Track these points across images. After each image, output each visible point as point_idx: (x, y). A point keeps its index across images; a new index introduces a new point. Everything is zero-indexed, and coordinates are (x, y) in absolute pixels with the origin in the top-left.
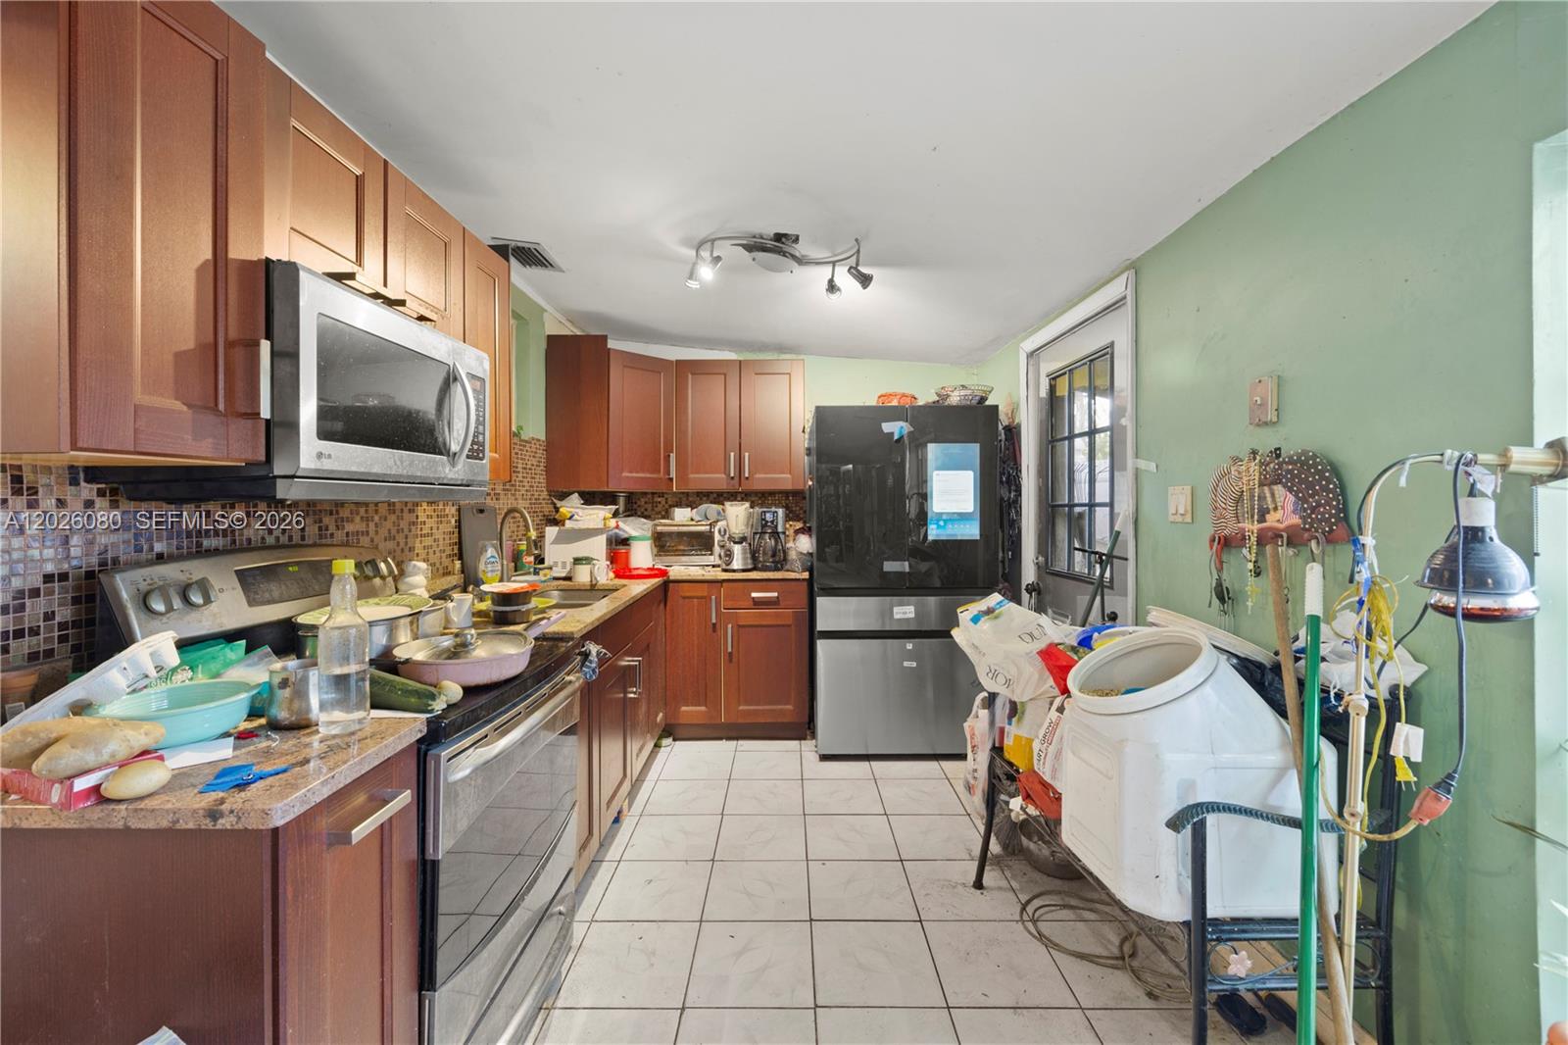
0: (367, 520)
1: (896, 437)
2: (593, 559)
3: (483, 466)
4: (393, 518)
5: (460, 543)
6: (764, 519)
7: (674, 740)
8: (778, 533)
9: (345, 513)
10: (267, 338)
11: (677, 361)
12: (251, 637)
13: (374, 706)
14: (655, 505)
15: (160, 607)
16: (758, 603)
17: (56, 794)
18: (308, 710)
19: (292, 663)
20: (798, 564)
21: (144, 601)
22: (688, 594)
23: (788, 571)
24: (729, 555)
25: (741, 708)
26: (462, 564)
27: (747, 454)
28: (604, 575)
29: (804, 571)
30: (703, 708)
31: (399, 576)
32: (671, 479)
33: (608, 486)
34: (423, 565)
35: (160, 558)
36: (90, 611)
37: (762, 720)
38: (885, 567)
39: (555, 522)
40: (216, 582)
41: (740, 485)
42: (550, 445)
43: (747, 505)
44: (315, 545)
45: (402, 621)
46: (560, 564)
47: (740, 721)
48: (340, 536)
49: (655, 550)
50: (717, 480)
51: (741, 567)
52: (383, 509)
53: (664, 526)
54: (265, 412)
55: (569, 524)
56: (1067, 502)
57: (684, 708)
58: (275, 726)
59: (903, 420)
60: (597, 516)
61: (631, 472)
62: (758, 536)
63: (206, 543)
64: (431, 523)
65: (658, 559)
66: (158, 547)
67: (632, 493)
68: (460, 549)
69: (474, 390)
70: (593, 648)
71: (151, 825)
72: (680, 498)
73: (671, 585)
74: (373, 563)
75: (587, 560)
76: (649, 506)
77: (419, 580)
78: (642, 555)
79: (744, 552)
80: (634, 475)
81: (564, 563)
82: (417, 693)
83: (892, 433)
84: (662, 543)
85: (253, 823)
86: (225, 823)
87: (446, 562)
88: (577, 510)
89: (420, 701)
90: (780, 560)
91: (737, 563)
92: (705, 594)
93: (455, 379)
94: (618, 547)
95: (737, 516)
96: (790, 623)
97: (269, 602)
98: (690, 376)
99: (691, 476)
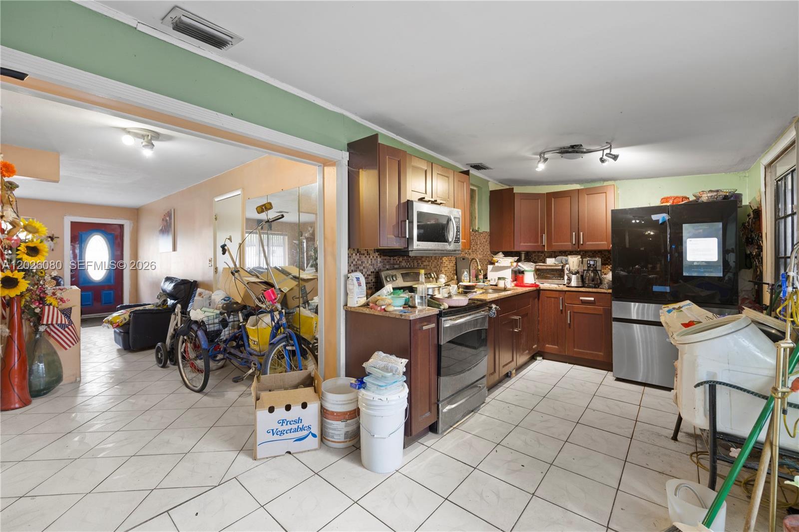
0: (429, 261)
1: (660, 222)
2: (505, 278)
3: (459, 245)
4: (436, 261)
5: (456, 270)
6: (589, 264)
7: (543, 359)
8: (597, 271)
9: (423, 259)
10: (408, 219)
11: (547, 193)
12: (404, 289)
13: (428, 306)
14: (539, 257)
15: (389, 280)
16: (584, 302)
17: (379, 309)
18: (415, 304)
19: (412, 294)
20: (607, 286)
21: (386, 278)
22: (549, 296)
23: (601, 288)
24: (570, 279)
25: (575, 350)
26: (457, 277)
27: (582, 233)
28: (510, 284)
29: (609, 289)
30: (557, 347)
31: (437, 279)
32: (544, 246)
33: (514, 248)
34: (444, 276)
35: (388, 269)
36: (377, 280)
37: (586, 357)
38: (653, 288)
39: (492, 263)
40: (398, 276)
41: (578, 248)
42: (492, 234)
43: (579, 257)
44: (416, 268)
45: (436, 289)
46: (493, 280)
47: (575, 356)
48: (422, 266)
49: (536, 277)
50: (567, 245)
51: (575, 285)
52: (433, 258)
53: (541, 265)
54: (407, 237)
55: (496, 264)
56: (783, 256)
57: (547, 345)
58: (410, 306)
59: (666, 213)
60: (508, 261)
61: (525, 243)
62: (586, 272)
63: (395, 266)
64: (447, 263)
65: (537, 280)
66: (387, 267)
67: (527, 252)
68: (456, 272)
69: (455, 222)
70: (494, 306)
71: (392, 316)
72: (551, 254)
73: (541, 291)
74: (430, 274)
75: (504, 279)
76: (537, 258)
77: (443, 279)
78: (529, 278)
79: (577, 278)
80: (526, 244)
81: (495, 279)
82: (437, 304)
83: (658, 220)
84: (541, 274)
85: (407, 318)
86: (403, 317)
87: (452, 276)
88: (501, 259)
89: (438, 306)
90: (598, 283)
91: (574, 283)
92: (557, 296)
93: (450, 220)
94: (518, 275)
95: (573, 262)
96: (602, 313)
97: (408, 281)
98: (553, 199)
99: (554, 244)
